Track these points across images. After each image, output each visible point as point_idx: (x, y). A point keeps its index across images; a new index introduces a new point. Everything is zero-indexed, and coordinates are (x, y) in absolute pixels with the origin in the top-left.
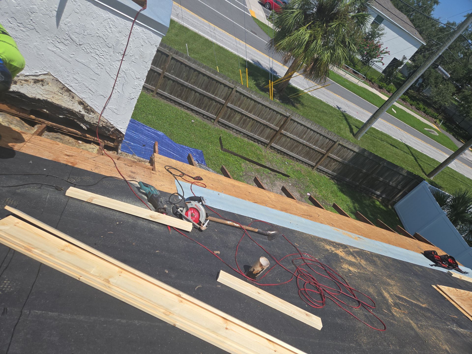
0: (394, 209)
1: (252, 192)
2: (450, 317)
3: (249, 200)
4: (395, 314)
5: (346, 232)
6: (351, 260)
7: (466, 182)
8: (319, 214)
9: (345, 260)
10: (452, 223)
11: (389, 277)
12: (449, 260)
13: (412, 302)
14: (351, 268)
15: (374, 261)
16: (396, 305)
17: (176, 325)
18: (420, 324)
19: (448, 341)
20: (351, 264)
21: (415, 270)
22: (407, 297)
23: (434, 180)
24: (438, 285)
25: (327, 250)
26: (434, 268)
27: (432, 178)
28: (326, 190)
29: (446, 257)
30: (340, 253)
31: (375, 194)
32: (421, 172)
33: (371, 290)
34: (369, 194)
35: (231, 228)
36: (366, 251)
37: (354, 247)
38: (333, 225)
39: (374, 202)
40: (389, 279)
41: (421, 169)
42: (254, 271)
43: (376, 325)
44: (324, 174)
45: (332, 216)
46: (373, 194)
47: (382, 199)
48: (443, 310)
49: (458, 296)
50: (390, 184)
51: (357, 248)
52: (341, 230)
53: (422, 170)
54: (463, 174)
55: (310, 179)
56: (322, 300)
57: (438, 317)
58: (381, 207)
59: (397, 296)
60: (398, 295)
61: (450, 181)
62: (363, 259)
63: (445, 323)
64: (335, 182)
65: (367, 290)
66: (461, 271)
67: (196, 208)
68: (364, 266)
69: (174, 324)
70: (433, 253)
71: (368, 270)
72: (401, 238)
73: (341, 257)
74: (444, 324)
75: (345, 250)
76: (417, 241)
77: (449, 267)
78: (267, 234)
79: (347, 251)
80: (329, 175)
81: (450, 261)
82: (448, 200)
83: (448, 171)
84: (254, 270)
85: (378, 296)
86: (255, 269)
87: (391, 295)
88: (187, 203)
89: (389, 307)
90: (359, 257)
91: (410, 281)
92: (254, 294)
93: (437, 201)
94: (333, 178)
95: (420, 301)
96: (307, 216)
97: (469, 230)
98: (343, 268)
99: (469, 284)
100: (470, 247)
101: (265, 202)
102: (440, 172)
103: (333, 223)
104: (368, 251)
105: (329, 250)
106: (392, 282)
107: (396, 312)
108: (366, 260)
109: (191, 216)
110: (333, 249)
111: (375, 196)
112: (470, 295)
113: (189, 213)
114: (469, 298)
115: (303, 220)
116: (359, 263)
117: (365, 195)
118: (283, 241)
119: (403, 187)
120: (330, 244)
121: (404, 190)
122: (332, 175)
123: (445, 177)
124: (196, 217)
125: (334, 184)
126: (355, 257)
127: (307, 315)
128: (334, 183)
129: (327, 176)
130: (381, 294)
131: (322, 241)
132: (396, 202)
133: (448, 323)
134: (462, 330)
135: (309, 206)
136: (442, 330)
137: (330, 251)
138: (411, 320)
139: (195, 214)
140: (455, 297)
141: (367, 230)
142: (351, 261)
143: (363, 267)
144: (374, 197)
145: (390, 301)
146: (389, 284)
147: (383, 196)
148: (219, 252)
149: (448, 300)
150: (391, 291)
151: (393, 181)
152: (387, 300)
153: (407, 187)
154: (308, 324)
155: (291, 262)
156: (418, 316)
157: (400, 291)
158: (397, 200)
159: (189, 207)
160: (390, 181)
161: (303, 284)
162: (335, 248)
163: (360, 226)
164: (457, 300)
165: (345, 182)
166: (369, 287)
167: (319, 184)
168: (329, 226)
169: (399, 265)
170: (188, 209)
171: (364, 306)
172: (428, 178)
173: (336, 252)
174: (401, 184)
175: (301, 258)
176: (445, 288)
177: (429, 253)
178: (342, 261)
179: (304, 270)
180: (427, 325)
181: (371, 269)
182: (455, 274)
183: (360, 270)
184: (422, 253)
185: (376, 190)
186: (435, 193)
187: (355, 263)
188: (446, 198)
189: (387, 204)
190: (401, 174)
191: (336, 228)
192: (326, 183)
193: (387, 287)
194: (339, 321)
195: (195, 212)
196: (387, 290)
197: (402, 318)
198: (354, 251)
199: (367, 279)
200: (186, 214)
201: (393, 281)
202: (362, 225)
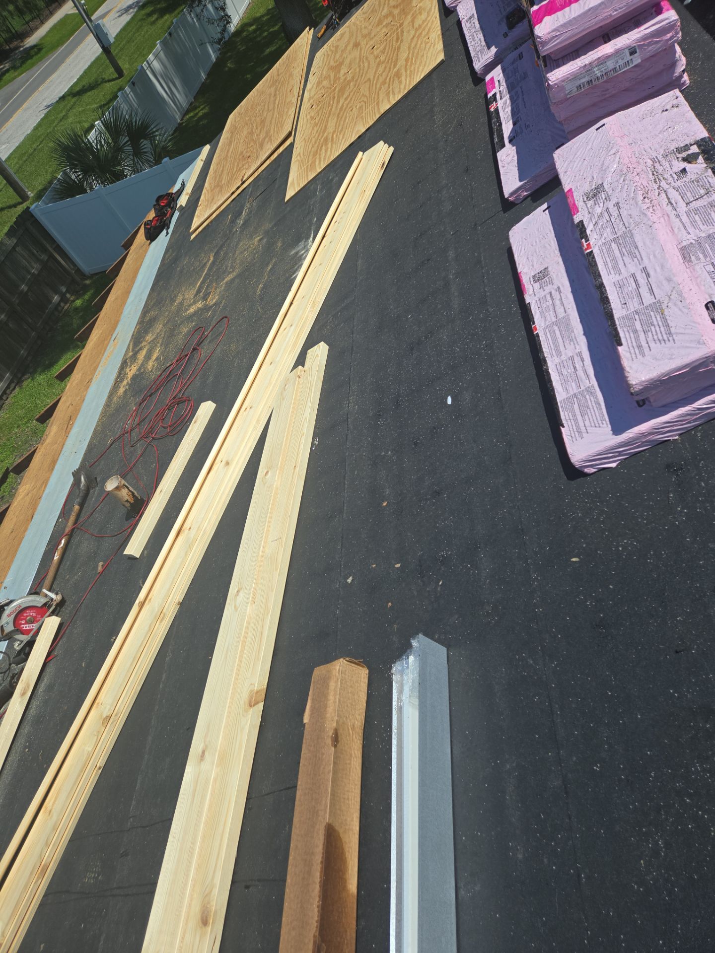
0: (92, 274)
1: (12, 527)
2: (229, 224)
3: (25, 531)
4: (214, 301)
5: (103, 360)
6: (144, 355)
7: (42, 134)
8: (68, 404)
9: (142, 364)
10: (118, 180)
11: (173, 300)
12: (162, 204)
13: (206, 274)
14: (154, 357)
15: (150, 320)
16: (205, 298)
17: (179, 602)
18: (230, 269)
19: (251, 237)
20: (148, 357)
21: (170, 260)
22: (199, 279)
23: (35, 192)
24: (191, 231)
25: (125, 392)
26: (170, 230)
27: (31, 194)
28: (45, 396)
29: (157, 207)
30: (131, 371)
31: (59, 304)
32: (13, 210)
33: (185, 330)
34: (59, 316)
35: (67, 553)
36: (134, 332)
37: (127, 350)
38: (90, 381)
39: (76, 309)
40: (175, 301)
41: (9, 210)
42: (129, 500)
43: (221, 329)
44: (7, 398)
45: (76, 381)
46: (60, 308)
47: (69, 293)
48: (220, 233)
49: (207, 206)
50: (36, 272)
51: (129, 344)
52: (100, 368)
53: (10, 207)
54: (25, 134)
55: (18, 427)
56: (185, 401)
57: (226, 241)
58: (86, 297)
59: (196, 295)
60: (195, 293)
61: (38, 162)
62: (144, 337)
63: (234, 234)
64: (29, 378)
65: (184, 336)
66: (180, 192)
67: (15, 614)
68: (154, 337)
69: (178, 604)
70: (149, 227)
71: (161, 331)
72: (124, 273)
73: (137, 370)
74: (235, 236)
75: (129, 364)
76: (133, 248)
77: (173, 207)
78: (84, 490)
79: (131, 361)
80: (11, 389)
81: (164, 203)
82: (73, 177)
83: (16, 160)
84: (127, 501)
85: (192, 322)
86: (126, 499)
87: (194, 303)
88: (5, 633)
89: (206, 308)
90: (141, 343)
91: (181, 271)
92: (161, 498)
93: (73, 196)
94: (17, 380)
95: (206, 263)
96: (69, 426)
97: (133, 155)
98: (153, 369)
99: (198, 185)
100: (161, 163)
101: (34, 501)
102: (16, 178)
103: (87, 381)
104: (136, 327)
105: (126, 389)
106: (180, 298)
107: (212, 300)
108: (146, 332)
109: (32, 622)
110: (125, 382)
111: (62, 304)
112: (209, 188)
113: (26, 627)
114: (212, 191)
115: (75, 430)
116: (149, 343)
117: (60, 324)
118: (103, 462)
119: (45, 250)
120: (117, 387)
121: (50, 249)
122: (11, 382)
123: (28, 169)
124: (34, 614)
125: (33, 379)
126: (141, 349)
127: (195, 422)
128: (29, 380)
129: (13, 392)
130: (191, 316)
131: (111, 400)
132: (77, 268)
133: (235, 230)
134: (243, 213)
135: (53, 421)
136: (240, 240)
137: (127, 387)
138: (224, 280)
139: (27, 616)
140: (208, 211)
141: (105, 326)
142: (145, 357)
143: (155, 339)
144: (66, 307)
145: (200, 305)
146: (181, 303)
147: (64, 290)
148: (101, 564)
149: (211, 222)
150: (190, 301)
151: (28, 265)
152: (200, 309)
153: (45, 242)
154: (208, 421)
155: (132, 448)
156: (221, 270)
157: (191, 289)
158: (72, 267)
159: (13, 628)
160: (29, 272)
161: (163, 429)
162: (124, 379)
163: (98, 336)
164: (212, 209)
165: (29, 358)
166: (181, 332)
167: (32, 410)
168: (90, 387)
169: (161, 283)
170: (18, 629)
171: (199, 344)
172: (30, 201)
173: (129, 379)
174: (37, 252)
175: (129, 434)
176: (196, 222)
177: (148, 232)
178: (142, 370)
179: (145, 427)
180: (232, 260)
181: (159, 327)
182: (183, 201)
183: (158, 343)
184: (150, 244)
185: (50, 301)
186: (57, 197)
187: (148, 350)
188: (68, 180)
189: (81, 287)
190: (14, 248)
191: (95, 376)
192: (30, 395)
193: (184, 306)
194: (211, 379)
195: (24, 617)
196: (187, 308)
197: (220, 292)
198: (133, 350)
199: (171, 334)
200: (28, 634)
201: (178, 296)
202: (96, 333)
